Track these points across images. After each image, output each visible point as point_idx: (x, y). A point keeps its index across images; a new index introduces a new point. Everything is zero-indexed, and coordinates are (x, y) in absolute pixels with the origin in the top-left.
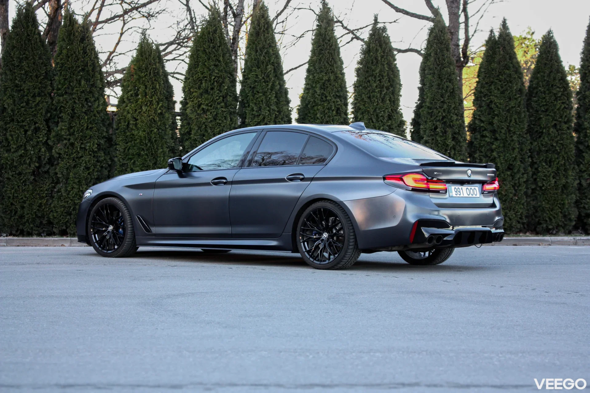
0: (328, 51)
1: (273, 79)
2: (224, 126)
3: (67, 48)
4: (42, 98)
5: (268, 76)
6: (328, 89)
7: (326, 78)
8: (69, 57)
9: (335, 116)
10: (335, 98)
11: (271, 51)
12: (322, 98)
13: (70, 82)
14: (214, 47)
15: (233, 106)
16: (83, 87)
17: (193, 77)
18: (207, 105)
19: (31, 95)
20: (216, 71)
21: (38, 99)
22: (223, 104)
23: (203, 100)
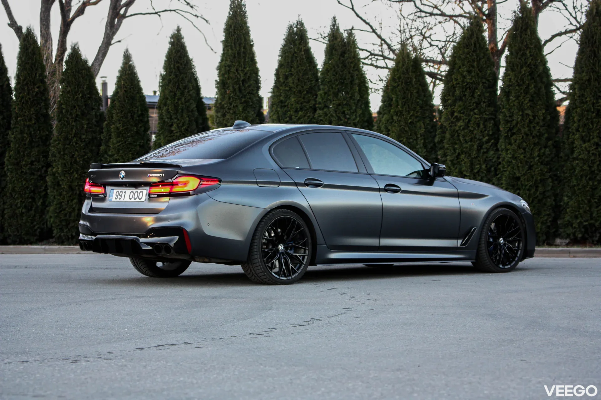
2: (476, 134)
5: (522, 80)
6: (588, 90)
7: (586, 78)
8: (329, 71)
9: (596, 118)
11: (528, 52)
12: (582, 100)
14: (468, 53)
16: (340, 101)
18: (459, 112)
19: (294, 110)
20: (469, 78)
21: (300, 113)
22: (476, 111)
23: (456, 108)
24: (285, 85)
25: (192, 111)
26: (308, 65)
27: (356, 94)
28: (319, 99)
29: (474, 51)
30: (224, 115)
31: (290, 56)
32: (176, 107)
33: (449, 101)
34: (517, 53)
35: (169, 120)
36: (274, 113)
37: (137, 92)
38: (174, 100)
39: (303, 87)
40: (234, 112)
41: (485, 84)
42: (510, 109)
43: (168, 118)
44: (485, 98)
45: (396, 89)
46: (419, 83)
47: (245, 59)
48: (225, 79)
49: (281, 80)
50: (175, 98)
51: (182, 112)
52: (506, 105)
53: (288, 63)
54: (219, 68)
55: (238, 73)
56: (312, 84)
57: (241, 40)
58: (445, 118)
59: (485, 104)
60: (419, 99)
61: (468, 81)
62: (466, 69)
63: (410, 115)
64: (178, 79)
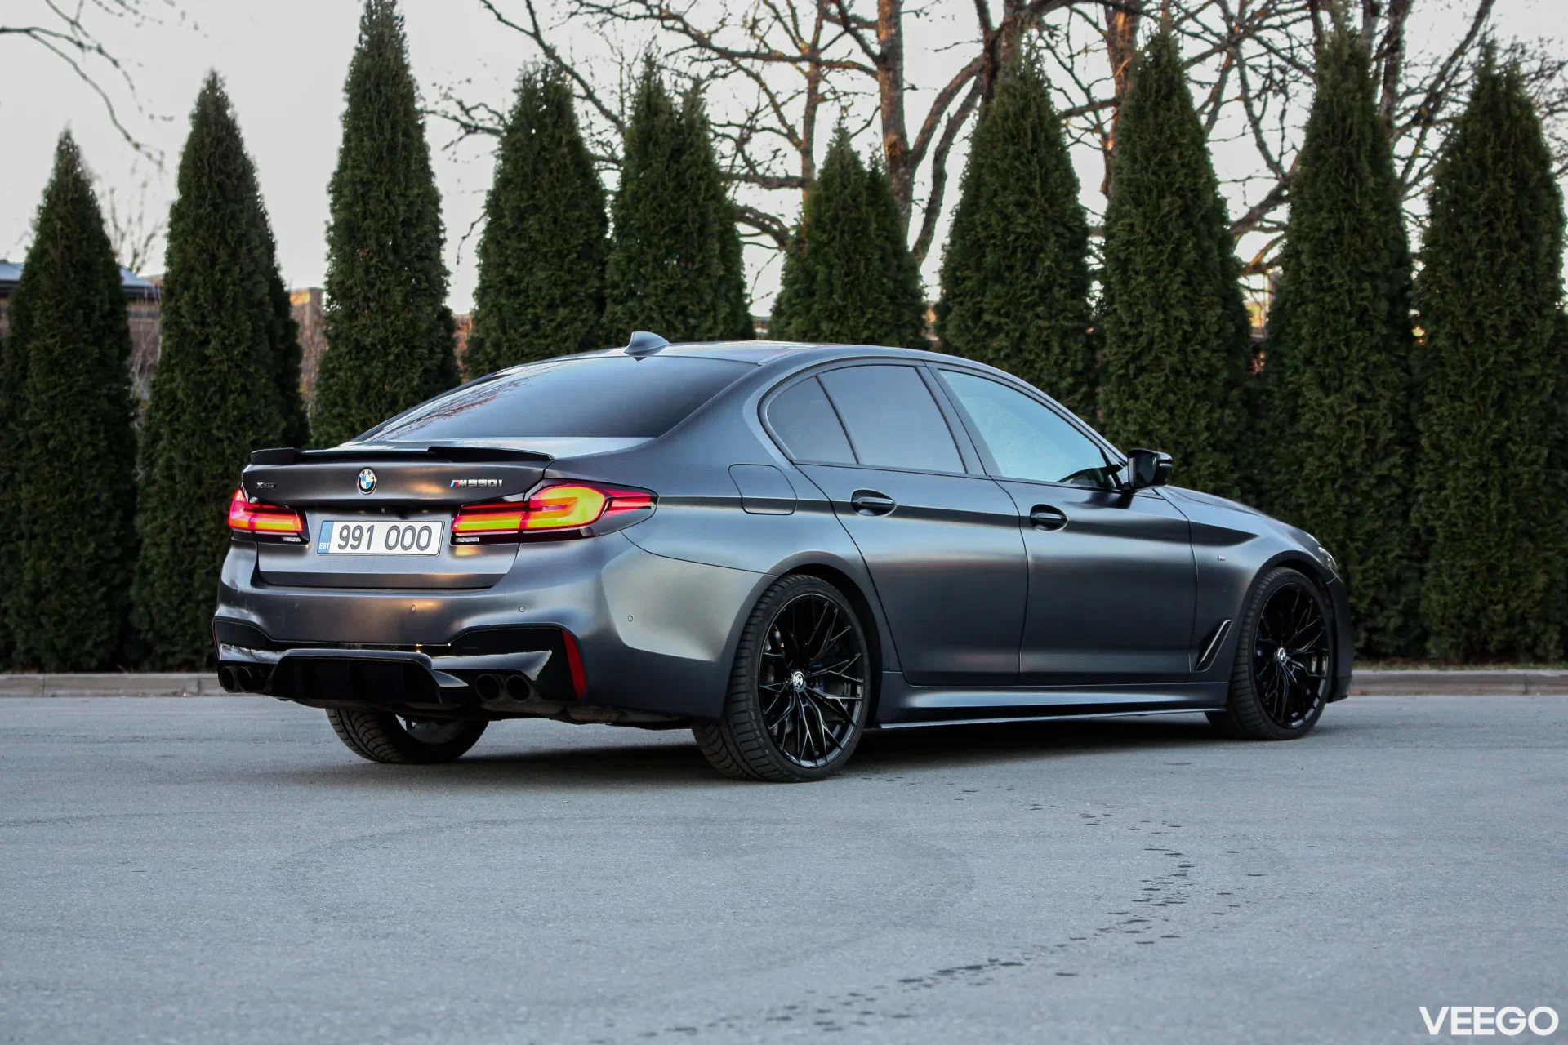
0: (1338, 148)
1: (1176, 235)
2: (1041, 370)
3: (637, 177)
4: (572, 311)
5: (1163, 227)
6: (1334, 256)
7: (1330, 225)
8: (639, 201)
9: (1356, 329)
10: (1359, 280)
11: (1175, 157)
12: (1320, 283)
13: (640, 266)
14: (1018, 156)
15: (1071, 312)
16: (672, 278)
17: (963, 238)
18: (997, 312)
19: (545, 303)
20: (1021, 220)
21: (562, 312)
22: (1040, 309)
23: (986, 300)
24: (519, 235)
25: (261, 303)
26: (578, 183)
27: (715, 260)
28: (611, 274)
29: (1033, 152)
30: (351, 315)
31: (531, 158)
32: (217, 293)
33: (969, 284)
34: (1148, 159)
35: (199, 328)
36: (491, 312)
37: (97, 250)
38: (212, 275)
39: (566, 241)
40: (382, 309)
41: (1062, 240)
42: (1130, 305)
43: (195, 323)
44: (1063, 276)
45: (827, 249)
46: (885, 234)
47: (408, 166)
48: (353, 218)
49: (508, 222)
50: (212, 267)
51: (234, 305)
52: (1121, 295)
53: (525, 175)
54: (338, 187)
55: (391, 203)
56: (590, 232)
57: (397, 112)
58: (958, 326)
59: (1063, 292)
60: (887, 276)
61: (1019, 230)
62: (1011, 198)
63: (865, 320)
64: (222, 217)
